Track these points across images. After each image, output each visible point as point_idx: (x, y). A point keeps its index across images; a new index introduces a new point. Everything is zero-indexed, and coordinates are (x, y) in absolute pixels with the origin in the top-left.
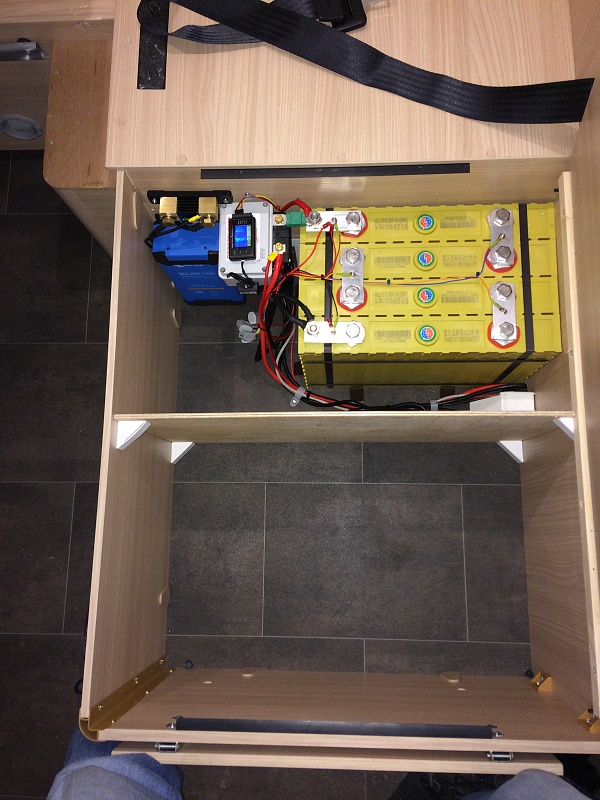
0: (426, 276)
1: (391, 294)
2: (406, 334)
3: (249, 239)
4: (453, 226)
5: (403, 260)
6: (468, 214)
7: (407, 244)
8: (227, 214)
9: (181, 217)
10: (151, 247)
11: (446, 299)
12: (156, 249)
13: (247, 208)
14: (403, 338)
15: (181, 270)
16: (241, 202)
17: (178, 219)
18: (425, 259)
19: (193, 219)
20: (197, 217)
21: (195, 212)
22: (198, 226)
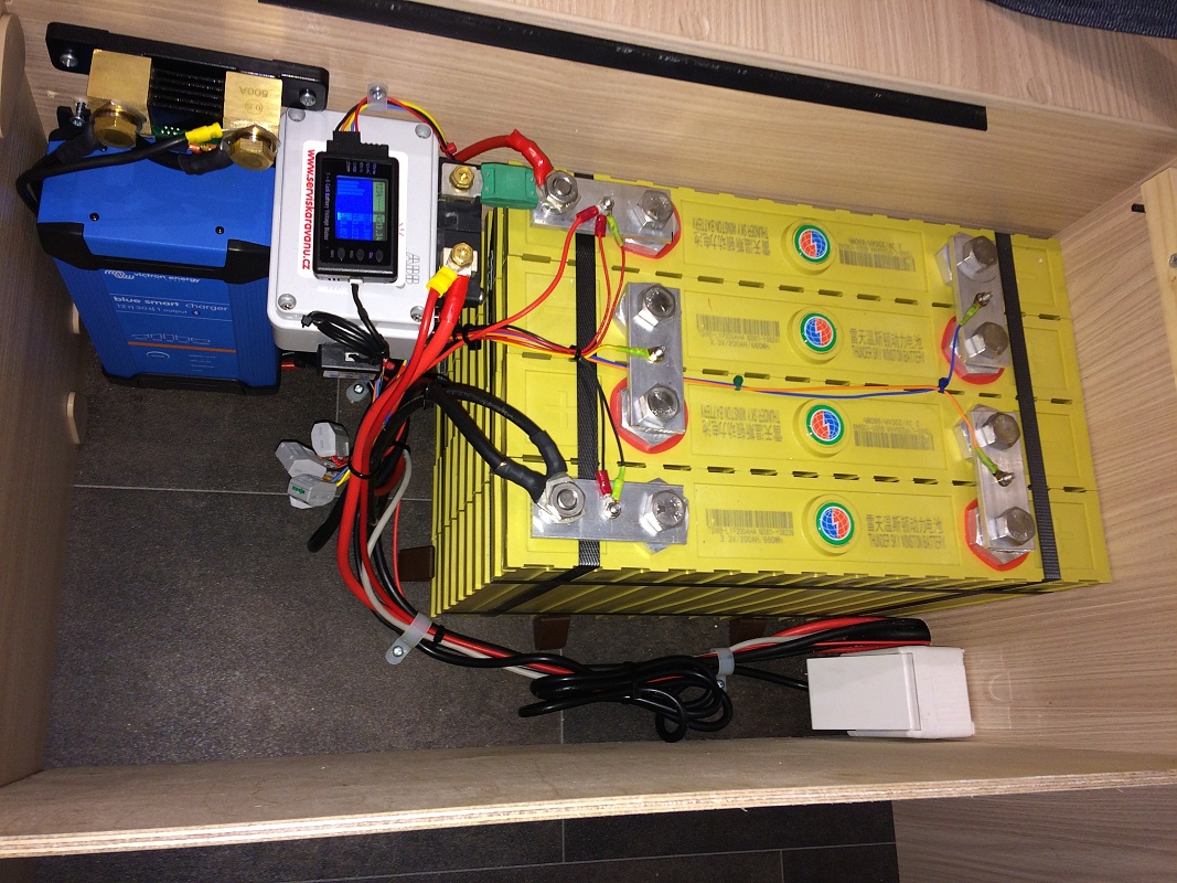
0: (817, 376)
1: (740, 413)
2: (783, 521)
3: (379, 220)
4: (866, 262)
5: (762, 331)
6: (896, 239)
7: (771, 290)
8: (309, 137)
9: (156, 125)
10: (34, 206)
11: (866, 439)
12: (50, 211)
13: (372, 131)
14: (775, 533)
15: (123, 287)
16: (355, 109)
17: (147, 129)
18: (817, 334)
19: (199, 135)
20: (214, 130)
21: (214, 114)
22: (215, 159)
